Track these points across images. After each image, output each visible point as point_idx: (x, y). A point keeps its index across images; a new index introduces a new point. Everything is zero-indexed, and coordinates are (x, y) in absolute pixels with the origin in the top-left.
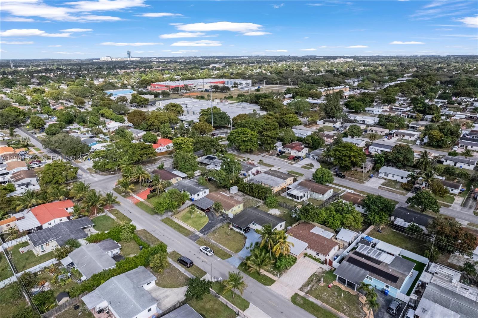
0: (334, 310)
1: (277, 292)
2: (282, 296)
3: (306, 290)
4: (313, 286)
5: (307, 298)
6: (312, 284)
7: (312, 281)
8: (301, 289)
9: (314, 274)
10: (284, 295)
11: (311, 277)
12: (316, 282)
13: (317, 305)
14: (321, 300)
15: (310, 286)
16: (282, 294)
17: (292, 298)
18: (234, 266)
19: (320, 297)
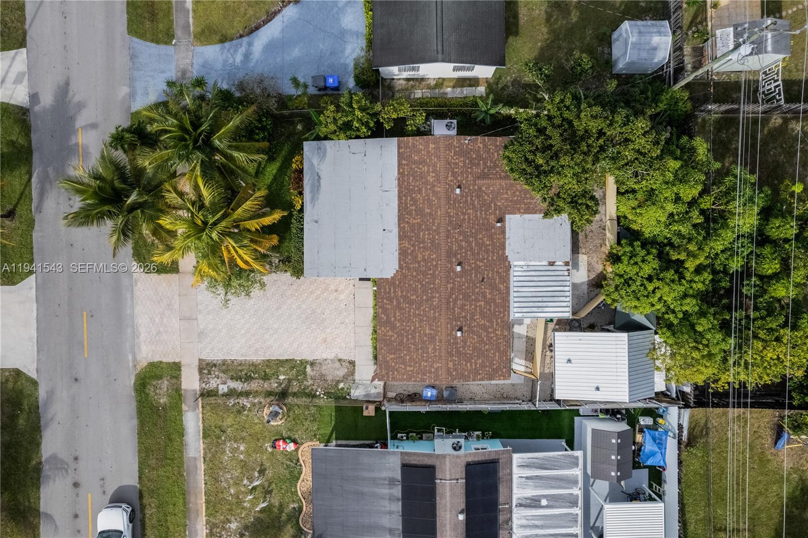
0: (200, 502)
1: (139, 309)
2: (135, 335)
3: (213, 384)
4: (247, 394)
5: (184, 407)
6: (254, 386)
7: (266, 378)
8: (206, 368)
9: (304, 363)
10: (143, 337)
11: (281, 363)
12: (269, 394)
13: (182, 446)
14: (207, 450)
15: (238, 385)
16: (142, 330)
17: (152, 365)
18: (132, 95)
19: (219, 437)
